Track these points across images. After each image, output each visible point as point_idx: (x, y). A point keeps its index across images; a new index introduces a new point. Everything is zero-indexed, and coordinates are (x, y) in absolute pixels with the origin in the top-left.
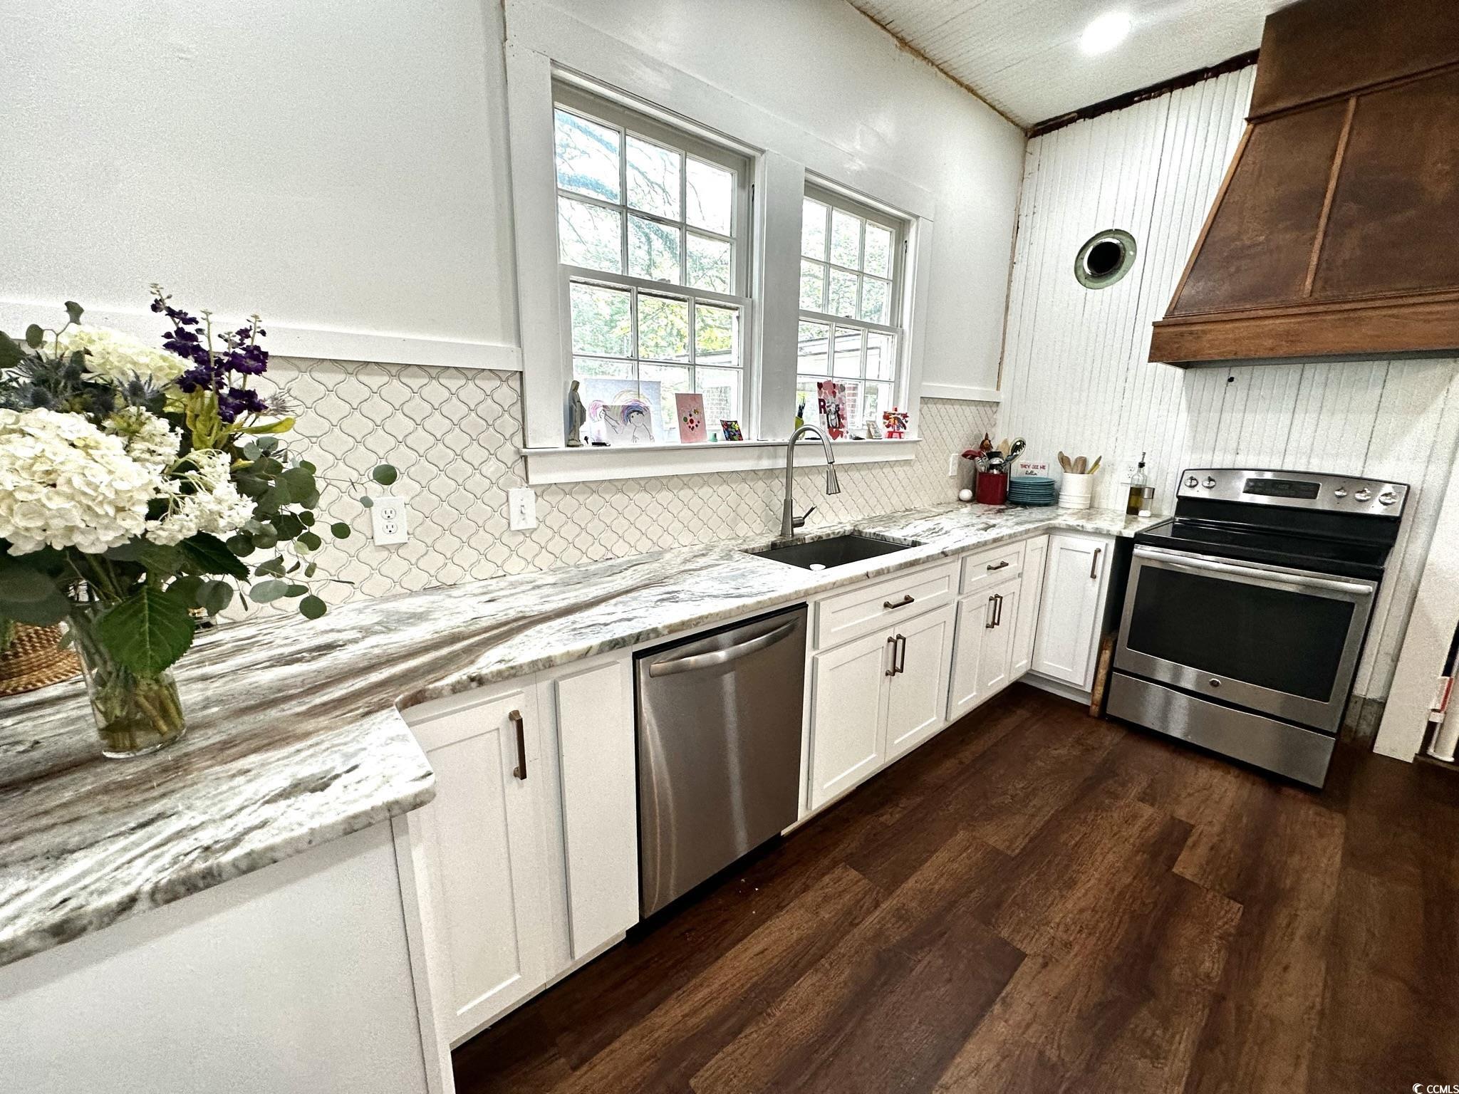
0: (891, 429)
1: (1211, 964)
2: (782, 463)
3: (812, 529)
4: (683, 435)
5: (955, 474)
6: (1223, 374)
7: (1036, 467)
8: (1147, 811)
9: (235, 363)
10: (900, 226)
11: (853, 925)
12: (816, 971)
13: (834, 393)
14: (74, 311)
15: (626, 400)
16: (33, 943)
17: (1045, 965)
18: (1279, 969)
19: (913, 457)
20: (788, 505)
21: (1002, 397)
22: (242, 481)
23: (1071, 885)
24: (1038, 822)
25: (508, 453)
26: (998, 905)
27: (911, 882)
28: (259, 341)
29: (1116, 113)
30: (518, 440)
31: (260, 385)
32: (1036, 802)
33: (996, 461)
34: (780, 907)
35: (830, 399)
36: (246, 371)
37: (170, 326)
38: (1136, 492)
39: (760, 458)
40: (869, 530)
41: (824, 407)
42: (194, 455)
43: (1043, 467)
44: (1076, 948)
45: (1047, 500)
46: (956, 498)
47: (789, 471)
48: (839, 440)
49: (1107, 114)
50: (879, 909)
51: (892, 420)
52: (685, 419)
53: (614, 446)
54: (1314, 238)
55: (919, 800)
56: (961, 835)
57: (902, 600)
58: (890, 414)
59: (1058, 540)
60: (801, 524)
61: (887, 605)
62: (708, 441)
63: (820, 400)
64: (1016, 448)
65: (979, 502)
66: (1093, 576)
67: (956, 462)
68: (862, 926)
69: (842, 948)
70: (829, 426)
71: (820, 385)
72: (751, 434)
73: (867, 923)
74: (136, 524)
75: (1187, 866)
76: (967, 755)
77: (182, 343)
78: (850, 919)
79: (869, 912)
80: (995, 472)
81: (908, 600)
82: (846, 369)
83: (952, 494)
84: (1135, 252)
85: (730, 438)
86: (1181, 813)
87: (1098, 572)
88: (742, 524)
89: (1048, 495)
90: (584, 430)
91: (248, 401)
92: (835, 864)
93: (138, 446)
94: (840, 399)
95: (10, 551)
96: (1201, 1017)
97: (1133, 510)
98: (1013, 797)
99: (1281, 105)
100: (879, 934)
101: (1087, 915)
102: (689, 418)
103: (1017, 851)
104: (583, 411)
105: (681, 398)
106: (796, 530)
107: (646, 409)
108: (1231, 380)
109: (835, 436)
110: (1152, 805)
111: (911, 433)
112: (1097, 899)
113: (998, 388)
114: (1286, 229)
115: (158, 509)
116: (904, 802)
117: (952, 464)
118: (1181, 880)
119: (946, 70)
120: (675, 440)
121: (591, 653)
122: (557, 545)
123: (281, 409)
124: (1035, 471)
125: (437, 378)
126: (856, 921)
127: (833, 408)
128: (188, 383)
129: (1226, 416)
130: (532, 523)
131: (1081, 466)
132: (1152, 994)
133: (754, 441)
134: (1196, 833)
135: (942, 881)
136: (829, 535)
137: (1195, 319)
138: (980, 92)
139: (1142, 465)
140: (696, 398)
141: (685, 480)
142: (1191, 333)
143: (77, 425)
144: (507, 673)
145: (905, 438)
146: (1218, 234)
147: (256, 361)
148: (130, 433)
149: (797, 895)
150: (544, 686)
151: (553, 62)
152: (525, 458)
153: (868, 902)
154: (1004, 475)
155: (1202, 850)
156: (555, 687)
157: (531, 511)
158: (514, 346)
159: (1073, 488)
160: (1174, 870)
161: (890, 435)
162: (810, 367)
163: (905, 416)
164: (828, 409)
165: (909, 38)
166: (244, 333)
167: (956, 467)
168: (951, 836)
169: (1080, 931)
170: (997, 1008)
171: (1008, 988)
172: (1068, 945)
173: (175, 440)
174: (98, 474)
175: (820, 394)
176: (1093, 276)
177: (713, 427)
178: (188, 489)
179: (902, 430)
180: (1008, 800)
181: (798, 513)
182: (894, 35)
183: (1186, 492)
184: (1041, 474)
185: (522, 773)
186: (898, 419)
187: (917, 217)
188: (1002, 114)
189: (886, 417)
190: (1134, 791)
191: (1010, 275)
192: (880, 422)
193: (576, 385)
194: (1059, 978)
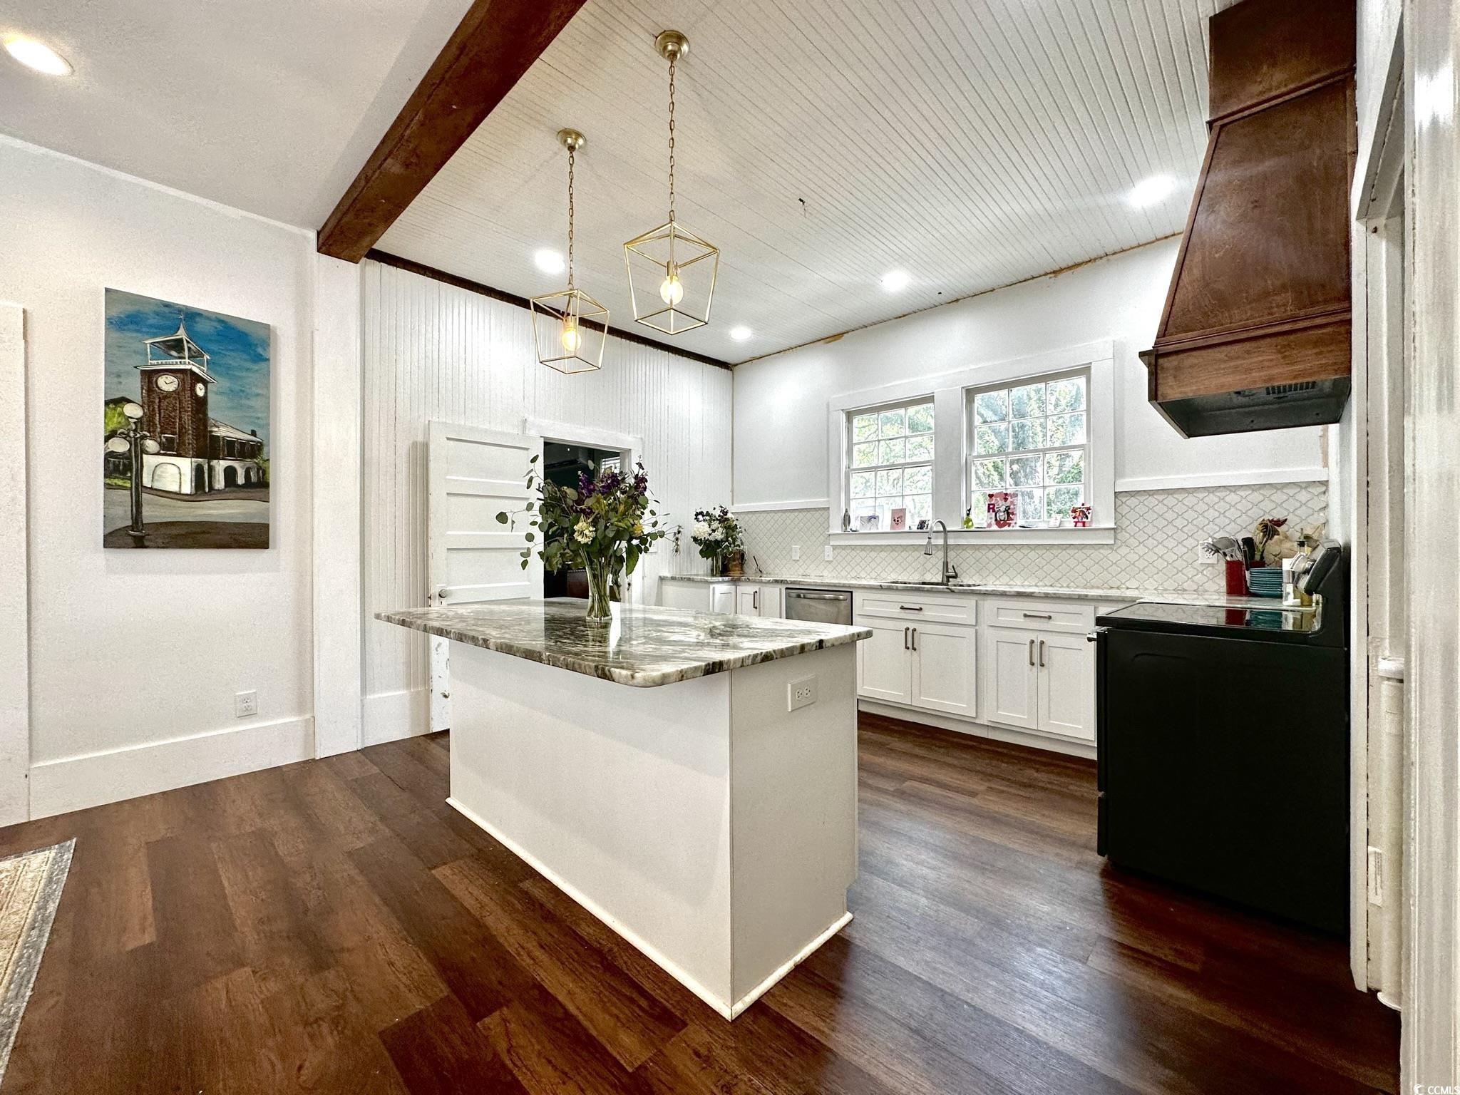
4: (892, 527)
13: (1006, 499)
15: (871, 514)
19: (1111, 542)
20: (945, 564)
25: (826, 534)
35: (1000, 503)
41: (993, 509)
51: (1078, 513)
53: (861, 532)
58: (1077, 508)
61: (902, 607)
62: (907, 529)
63: (990, 504)
70: (996, 520)
71: (990, 495)
85: (921, 528)
90: (851, 526)
94: (1011, 502)
102: (897, 519)
104: (850, 519)
105: (894, 512)
107: (878, 516)
109: (1002, 526)
113: (1326, 465)
120: (888, 530)
121: (770, 582)
122: (839, 568)
127: (1002, 509)
130: (831, 559)
133: (934, 530)
140: (903, 511)
141: (893, 547)
151: (848, 409)
152: (830, 536)
157: (831, 553)
158: (824, 499)
161: (1075, 524)
163: (1088, 509)
164: (996, 510)
175: (990, 501)
177: (911, 522)
179: (1084, 520)
186: (1084, 511)
187: (1090, 363)
189: (1074, 511)
193: (849, 510)
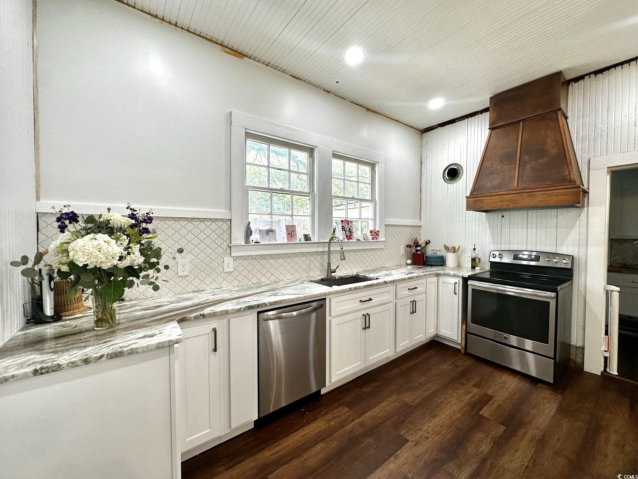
0: (373, 236)
1: (485, 447)
2: (327, 249)
3: (338, 274)
4: (288, 239)
5: (404, 253)
6: (500, 214)
7: (437, 251)
8: (476, 390)
9: (145, 221)
10: (372, 165)
11: (342, 427)
12: (324, 442)
13: (348, 224)
14: (109, 209)
15: (267, 227)
16: (79, 363)
17: (416, 445)
18: (514, 451)
19: (383, 247)
20: (329, 264)
21: (422, 224)
22: (142, 252)
23: (434, 417)
24: (427, 394)
25: (225, 246)
26: (402, 422)
27: (369, 413)
28: (151, 215)
29: (450, 125)
30: (228, 242)
31: (150, 227)
32: (428, 386)
33: (419, 248)
34: (315, 420)
35: (346, 226)
36: (147, 223)
37: (130, 212)
38: (473, 260)
39: (318, 247)
40: (362, 274)
41: (344, 229)
42: (131, 245)
43: (440, 251)
44: (430, 439)
45: (442, 264)
46: (405, 263)
47: (329, 253)
48: (351, 240)
49: (448, 126)
50: (354, 423)
51: (373, 233)
52: (289, 234)
53: (262, 243)
54: (516, 167)
55: (379, 384)
56: (394, 397)
57: (368, 299)
58: (373, 231)
59: (441, 279)
60: (335, 272)
61: (361, 301)
62: (298, 241)
63: (342, 226)
64: (427, 243)
65: (414, 264)
66: (455, 293)
67: (404, 249)
68: (345, 428)
69: (336, 435)
70: (346, 236)
71: (342, 221)
72: (314, 239)
73: (348, 427)
74: (115, 262)
75: (486, 412)
76: (404, 368)
77: (132, 216)
78: (341, 426)
79: (350, 423)
80: (419, 252)
81: (370, 300)
82: (353, 215)
83: (403, 262)
84: (463, 171)
85: (306, 240)
86: (490, 392)
87: (457, 292)
88: (311, 271)
89: (441, 262)
90: (252, 238)
91: (146, 231)
92: (340, 405)
93: (119, 242)
94: (351, 226)
95: (88, 268)
96: (474, 467)
97: (473, 267)
98: (419, 384)
99: (498, 125)
100: (352, 431)
101: (439, 428)
102: (290, 233)
103: (416, 403)
104: (251, 232)
105: (287, 227)
106: (333, 274)
107: (275, 230)
108: (503, 216)
109: (349, 239)
110: (478, 388)
111: (382, 238)
112: (444, 422)
113: (420, 221)
114: (506, 165)
115: (121, 258)
116: (373, 384)
117: (402, 250)
118: (482, 417)
119: (386, 115)
120: (286, 241)
121: (241, 310)
122: (240, 278)
123: (154, 232)
124: (437, 252)
125: (203, 222)
126: (344, 426)
127: (348, 229)
128: (132, 226)
129: (503, 230)
130: (232, 270)
131: (454, 250)
132: (458, 457)
133: (316, 241)
134: (494, 399)
135: (382, 413)
136: (346, 276)
137: (479, 196)
138: (400, 121)
139: (474, 249)
140: (294, 227)
141: (289, 255)
142: (479, 200)
143: (106, 237)
144: (213, 314)
145: (379, 240)
146: (485, 166)
147: (149, 220)
148: (117, 239)
149: (322, 416)
150: (225, 321)
151: (246, 129)
152: (230, 247)
153: (350, 419)
154: (423, 254)
155: (495, 405)
156: (229, 321)
157: (231, 265)
158: (229, 211)
159: (451, 259)
160: (480, 413)
161: (373, 238)
162: (338, 214)
163: (378, 232)
164: (345, 230)
165: (370, 108)
166: (148, 214)
167: (404, 251)
168: (390, 397)
169: (434, 434)
170: (392, 459)
171: (398, 452)
172: (427, 438)
173: (127, 241)
174: (110, 249)
175: (342, 224)
176: (449, 179)
177: (300, 235)
178: (129, 254)
179: (377, 237)
180: (417, 384)
181: (333, 267)
182: (364, 108)
183: (492, 260)
184: (439, 254)
185: (215, 350)
186: (376, 233)
187: (378, 162)
188: (410, 127)
189: (371, 232)
190: (472, 383)
191: (421, 179)
192: (369, 235)
193: (249, 223)
194: (419, 450)
